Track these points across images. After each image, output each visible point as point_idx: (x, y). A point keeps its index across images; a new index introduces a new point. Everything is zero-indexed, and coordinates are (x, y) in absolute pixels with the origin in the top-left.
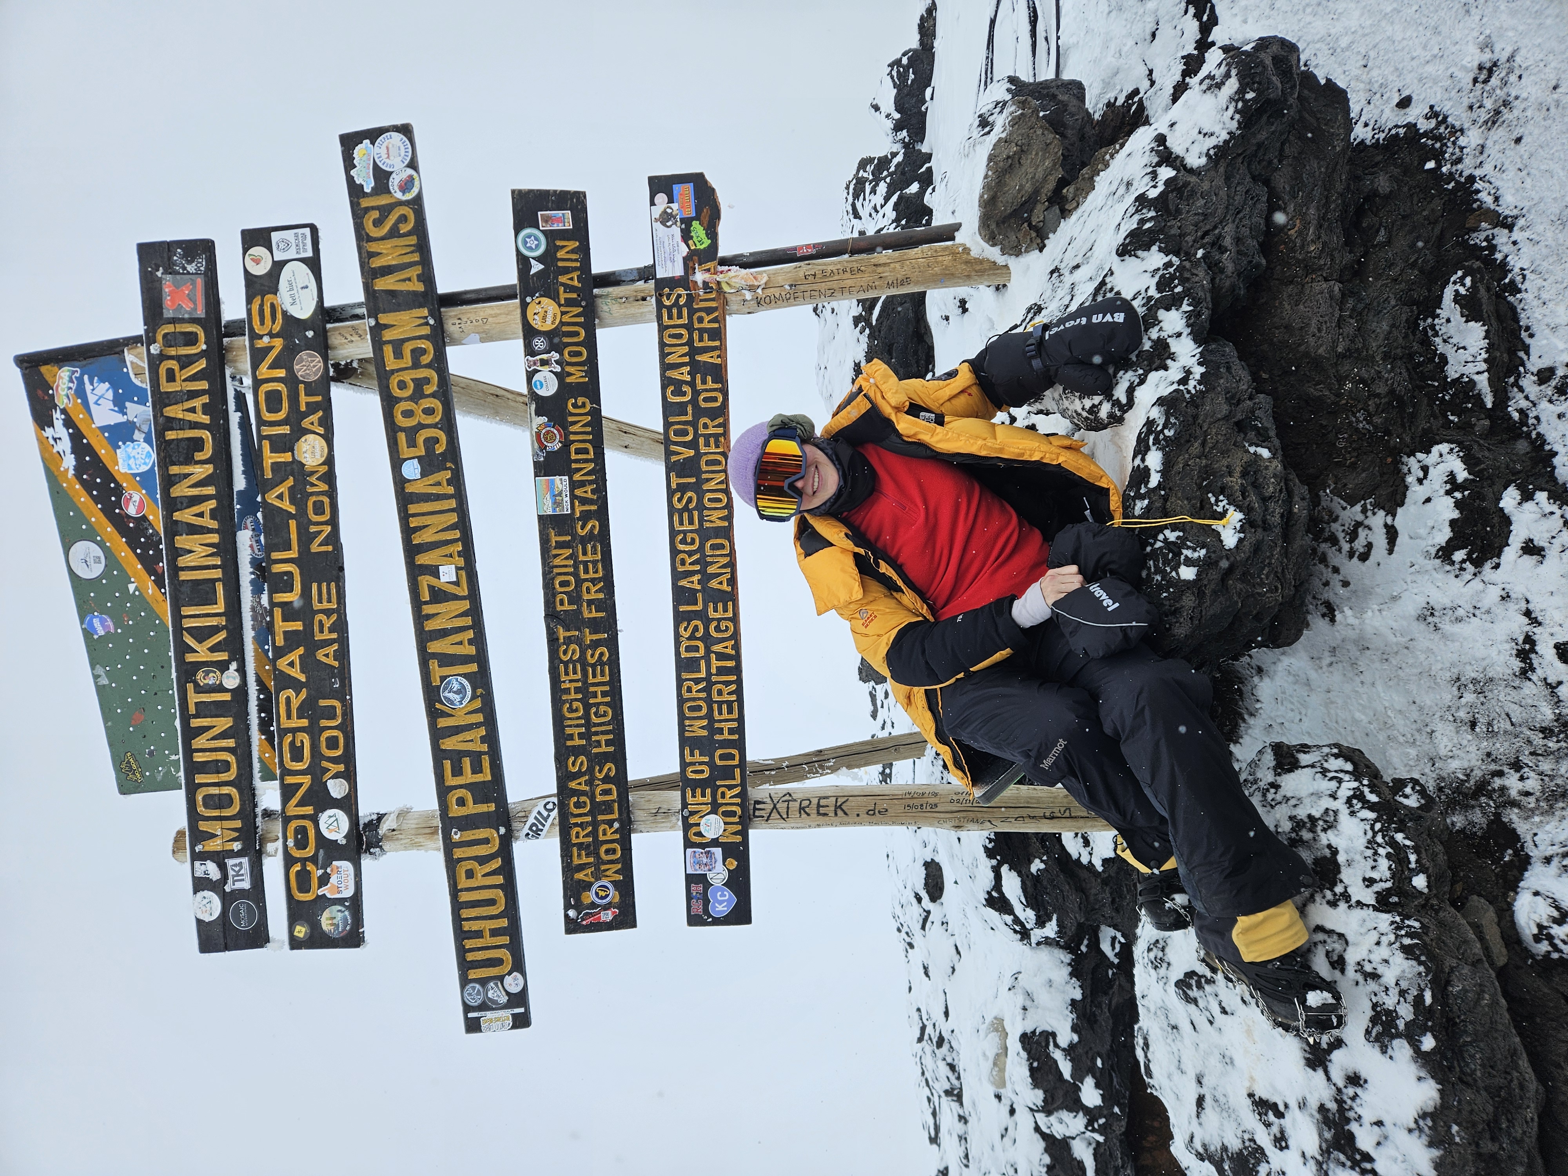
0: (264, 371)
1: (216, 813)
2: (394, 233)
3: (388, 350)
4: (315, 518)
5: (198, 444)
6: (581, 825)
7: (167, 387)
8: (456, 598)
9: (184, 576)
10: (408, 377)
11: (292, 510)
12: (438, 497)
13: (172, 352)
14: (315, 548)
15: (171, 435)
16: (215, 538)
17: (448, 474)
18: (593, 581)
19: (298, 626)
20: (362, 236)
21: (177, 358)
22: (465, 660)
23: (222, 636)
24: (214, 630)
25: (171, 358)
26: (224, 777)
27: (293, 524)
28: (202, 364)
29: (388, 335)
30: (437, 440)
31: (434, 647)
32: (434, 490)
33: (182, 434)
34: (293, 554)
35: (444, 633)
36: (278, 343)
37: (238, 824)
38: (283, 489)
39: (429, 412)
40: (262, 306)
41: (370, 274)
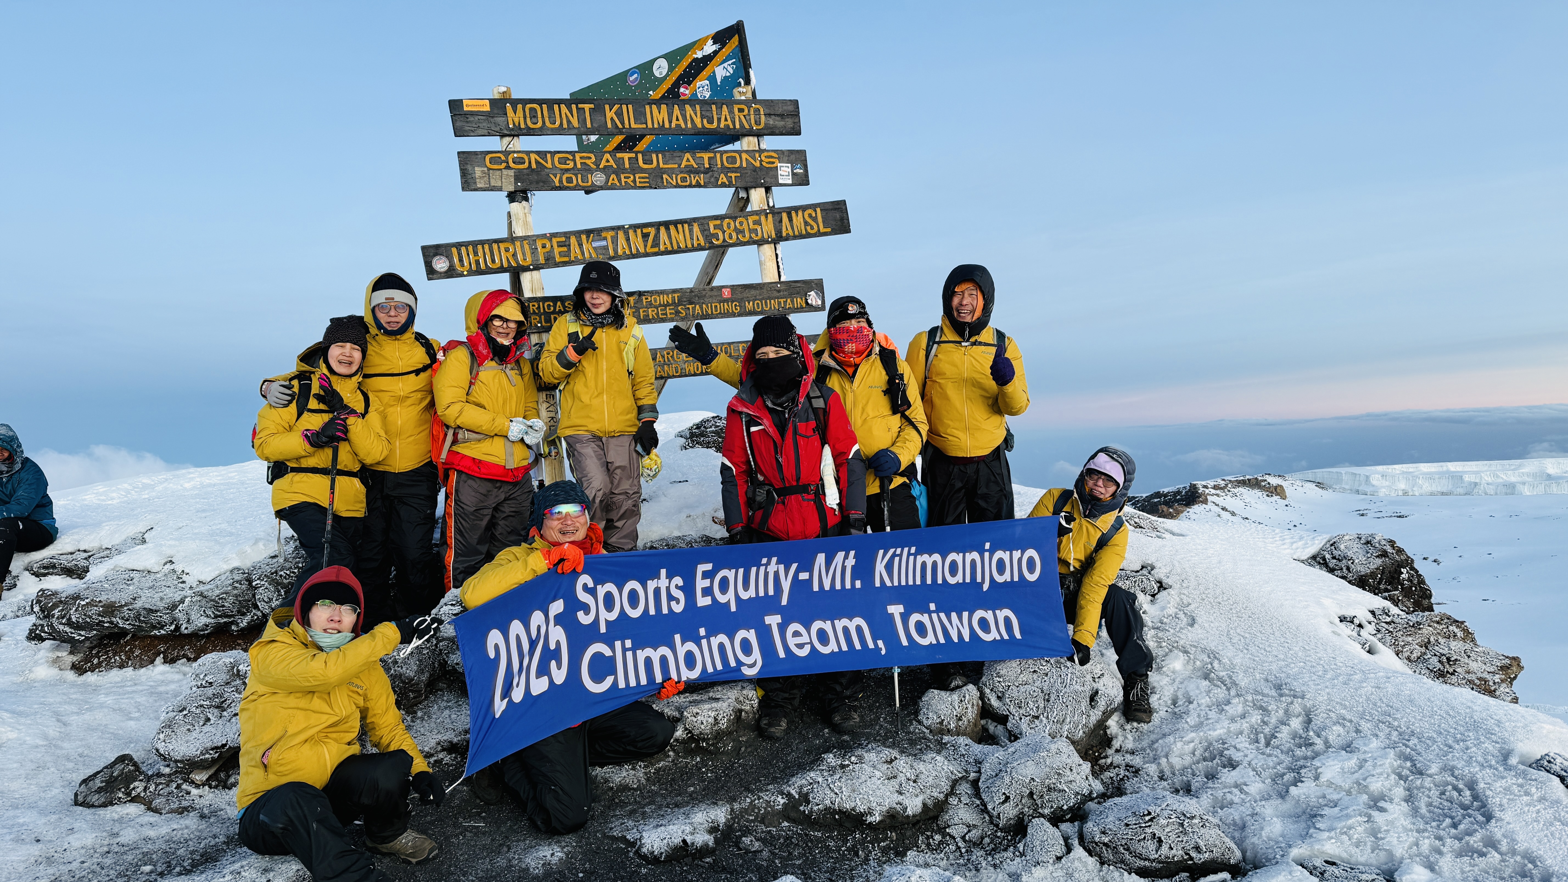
0: (744, 156)
1: (528, 115)
2: (806, 223)
3: (756, 218)
4: (679, 177)
5: (711, 121)
6: (539, 308)
7: (736, 108)
8: (645, 246)
9: (647, 107)
10: (745, 226)
11: (683, 166)
12: (692, 239)
13: (752, 112)
14: (665, 176)
15: (714, 107)
16: (667, 125)
17: (703, 244)
18: (657, 314)
19: (627, 165)
20: (804, 208)
21: (749, 115)
22: (616, 251)
23: (620, 126)
24: (623, 123)
25: (749, 111)
26: (547, 120)
27: (676, 166)
28: (747, 126)
29: (763, 218)
30: (718, 240)
31: (621, 234)
32: (695, 238)
33: (715, 113)
34: (661, 165)
35: (628, 239)
36: (758, 164)
37: (523, 126)
38: (692, 162)
39: (731, 237)
40: (772, 157)
41: (789, 211)
